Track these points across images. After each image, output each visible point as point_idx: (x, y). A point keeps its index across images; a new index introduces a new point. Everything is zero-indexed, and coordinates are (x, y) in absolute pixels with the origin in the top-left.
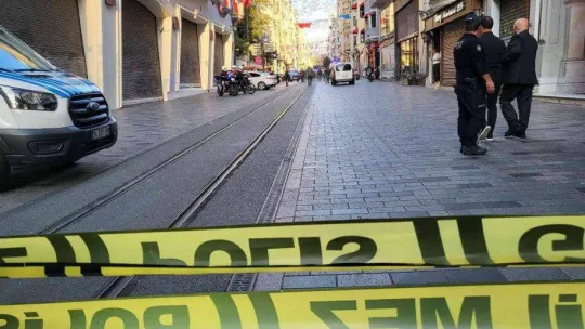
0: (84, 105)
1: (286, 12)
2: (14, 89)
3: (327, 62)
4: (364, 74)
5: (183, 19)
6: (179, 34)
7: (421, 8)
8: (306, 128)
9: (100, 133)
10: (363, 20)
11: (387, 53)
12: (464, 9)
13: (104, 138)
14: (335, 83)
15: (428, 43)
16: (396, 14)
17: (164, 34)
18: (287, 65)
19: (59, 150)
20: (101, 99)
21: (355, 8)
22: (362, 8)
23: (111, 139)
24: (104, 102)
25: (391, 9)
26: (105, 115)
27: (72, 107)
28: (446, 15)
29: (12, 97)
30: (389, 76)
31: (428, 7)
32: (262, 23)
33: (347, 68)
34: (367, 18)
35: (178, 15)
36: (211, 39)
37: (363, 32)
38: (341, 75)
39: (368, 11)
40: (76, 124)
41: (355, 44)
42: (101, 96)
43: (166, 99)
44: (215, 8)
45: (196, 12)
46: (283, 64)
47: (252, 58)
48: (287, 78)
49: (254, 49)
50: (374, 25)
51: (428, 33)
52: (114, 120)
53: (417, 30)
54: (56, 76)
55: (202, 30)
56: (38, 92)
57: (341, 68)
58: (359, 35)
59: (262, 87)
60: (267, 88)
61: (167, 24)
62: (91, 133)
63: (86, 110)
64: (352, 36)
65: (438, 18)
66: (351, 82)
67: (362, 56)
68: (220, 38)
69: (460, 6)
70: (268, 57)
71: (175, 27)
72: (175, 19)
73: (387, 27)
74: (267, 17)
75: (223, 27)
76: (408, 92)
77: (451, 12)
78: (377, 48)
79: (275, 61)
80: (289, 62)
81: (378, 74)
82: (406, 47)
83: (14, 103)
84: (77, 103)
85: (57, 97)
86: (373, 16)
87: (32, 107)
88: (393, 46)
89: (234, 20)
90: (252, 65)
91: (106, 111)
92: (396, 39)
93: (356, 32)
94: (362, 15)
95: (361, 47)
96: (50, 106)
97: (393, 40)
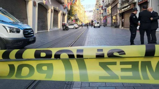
0: (27, 32)
1: (81, 8)
2: (9, 27)
3: (92, 21)
4: (102, 25)
5: (54, 10)
6: (53, 14)
7: (118, 7)
8: (87, 39)
9: (31, 39)
10: (102, 10)
11: (109, 19)
12: (130, 7)
13: (32, 41)
14: (95, 27)
15: (120, 16)
16: (111, 9)
17: (48, 13)
18: (81, 22)
19: (20, 44)
20: (32, 30)
21: (100, 7)
22: (102, 7)
23: (34, 41)
24: (33, 31)
25: (110, 7)
26: (33, 34)
27: (24, 32)
28: (125, 9)
29: (8, 29)
30: (109, 25)
31: (120, 7)
32: (75, 11)
33: (98, 23)
34: (103, 10)
35: (53, 8)
36: (61, 15)
37: (102, 14)
38: (96, 25)
39: (104, 8)
40: (25, 37)
41: (100, 17)
42: (32, 29)
43: (49, 31)
44: (62, 7)
45: (57, 8)
46: (80, 22)
47: (72, 20)
48: (82, 26)
49: (73, 18)
50: (105, 12)
51: (120, 14)
52: (35, 36)
53: (117, 13)
54: (20, 24)
55: (59, 12)
56: (15, 28)
57: (96, 23)
58: (101, 14)
59: (75, 28)
60: (76, 28)
61: (50, 11)
62: (29, 39)
63: (27, 33)
64: (99, 14)
65: (123, 10)
66: (99, 27)
67: (102, 20)
68: (64, 15)
69: (129, 7)
70: (77, 20)
71: (52, 12)
72: (52, 10)
73: (109, 12)
74: (76, 9)
75: (65, 12)
76: (115, 29)
77: (126, 8)
78: (106, 18)
79: (78, 21)
80: (82, 21)
81: (106, 25)
82: (114, 18)
83: (9, 31)
84: (25, 31)
85: (20, 29)
86: (105, 9)
87: (13, 32)
88: (111, 17)
89: (67, 10)
90: (72, 22)
91: (33, 33)
92: (111, 16)
93: (100, 14)
94: (102, 9)
95: (102, 18)
96: (18, 32)
97: (110, 16)
